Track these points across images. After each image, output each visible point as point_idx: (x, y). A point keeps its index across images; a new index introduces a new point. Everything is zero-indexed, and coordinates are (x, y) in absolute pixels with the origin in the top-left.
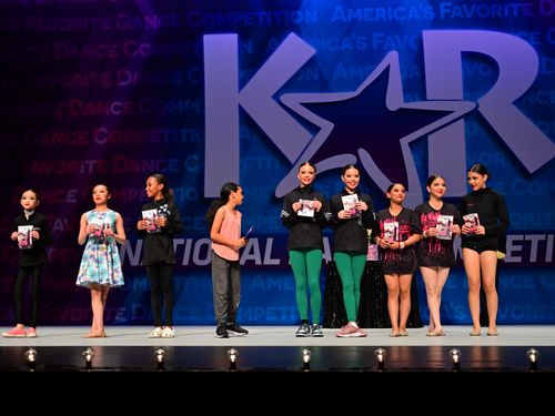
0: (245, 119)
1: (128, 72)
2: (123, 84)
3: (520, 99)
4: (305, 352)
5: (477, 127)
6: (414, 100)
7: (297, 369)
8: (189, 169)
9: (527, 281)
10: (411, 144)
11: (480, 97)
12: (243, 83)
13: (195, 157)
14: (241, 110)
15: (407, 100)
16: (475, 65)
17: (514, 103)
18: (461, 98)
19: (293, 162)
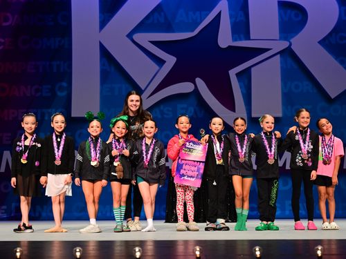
0: (105, 54)
1: (9, 14)
2: (5, 24)
3: (324, 39)
5: (290, 61)
6: (241, 40)
8: (59, 94)
10: (238, 75)
11: (293, 37)
12: (103, 24)
13: (64, 84)
14: (102, 46)
15: (234, 39)
16: (289, 11)
17: (319, 42)
18: (278, 38)
19: (143, 89)
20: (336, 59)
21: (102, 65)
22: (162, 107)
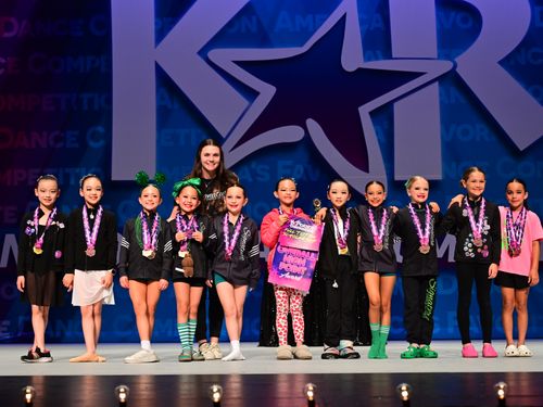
0: (164, 81)
1: (13, 20)
2: (6, 35)
3: (508, 57)
5: (454, 92)
6: (377, 59)
8: (92, 144)
10: (371, 113)
11: (459, 54)
12: (161, 34)
13: (100, 129)
14: (159, 71)
15: (367, 58)
16: (453, 14)
17: (501, 63)
18: (435, 56)
19: (224, 136)
20: (527, 89)
21: (160, 98)
22: (254, 165)
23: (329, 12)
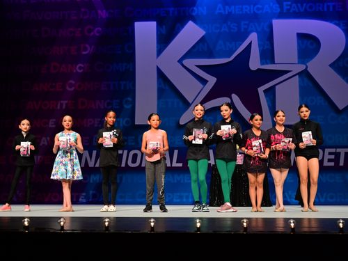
0: (161, 75)
1: (87, 45)
2: (84, 53)
3: (334, 62)
4: (198, 221)
5: (306, 80)
6: (267, 64)
7: (193, 231)
8: (126, 106)
9: (337, 178)
10: (265, 91)
11: (308, 61)
12: (159, 52)
13: (130, 99)
14: (158, 70)
15: (262, 64)
16: (306, 41)
17: (330, 66)
18: (297, 62)
19: (191, 102)
20: (343, 78)
21: (159, 84)
23: (243, 41)
